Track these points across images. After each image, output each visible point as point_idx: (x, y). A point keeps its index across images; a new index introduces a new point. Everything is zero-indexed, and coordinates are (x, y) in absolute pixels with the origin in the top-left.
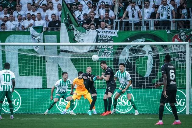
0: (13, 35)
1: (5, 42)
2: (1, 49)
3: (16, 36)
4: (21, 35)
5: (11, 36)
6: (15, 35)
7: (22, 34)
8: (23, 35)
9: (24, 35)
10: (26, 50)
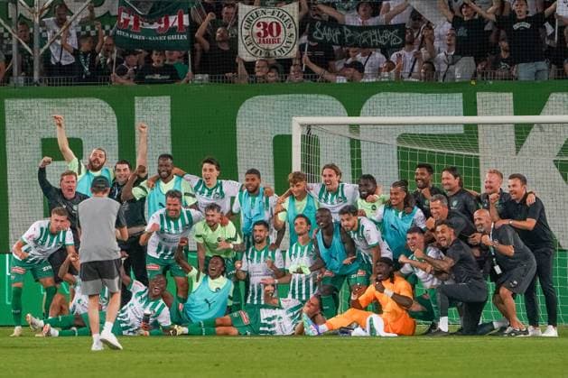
0: (382, 95)
1: (358, 116)
2: (348, 134)
3: (390, 98)
4: (408, 94)
5: (377, 95)
6: (389, 94)
7: (410, 92)
8: (412, 94)
9: (416, 94)
10: (424, 139)
